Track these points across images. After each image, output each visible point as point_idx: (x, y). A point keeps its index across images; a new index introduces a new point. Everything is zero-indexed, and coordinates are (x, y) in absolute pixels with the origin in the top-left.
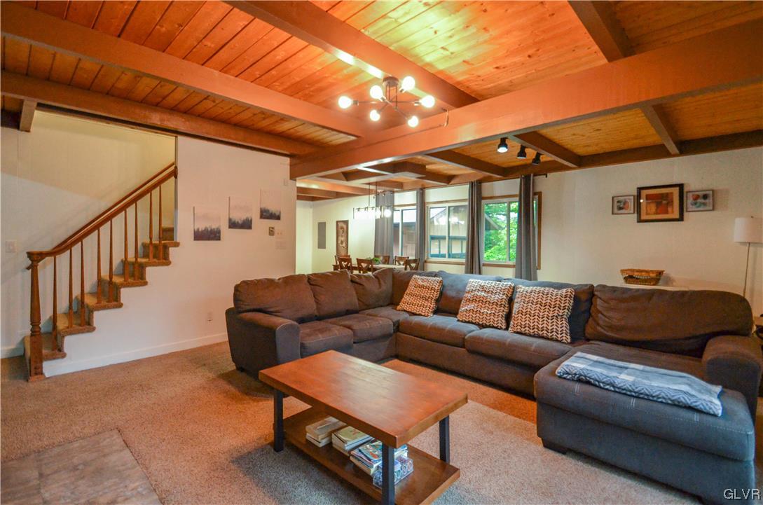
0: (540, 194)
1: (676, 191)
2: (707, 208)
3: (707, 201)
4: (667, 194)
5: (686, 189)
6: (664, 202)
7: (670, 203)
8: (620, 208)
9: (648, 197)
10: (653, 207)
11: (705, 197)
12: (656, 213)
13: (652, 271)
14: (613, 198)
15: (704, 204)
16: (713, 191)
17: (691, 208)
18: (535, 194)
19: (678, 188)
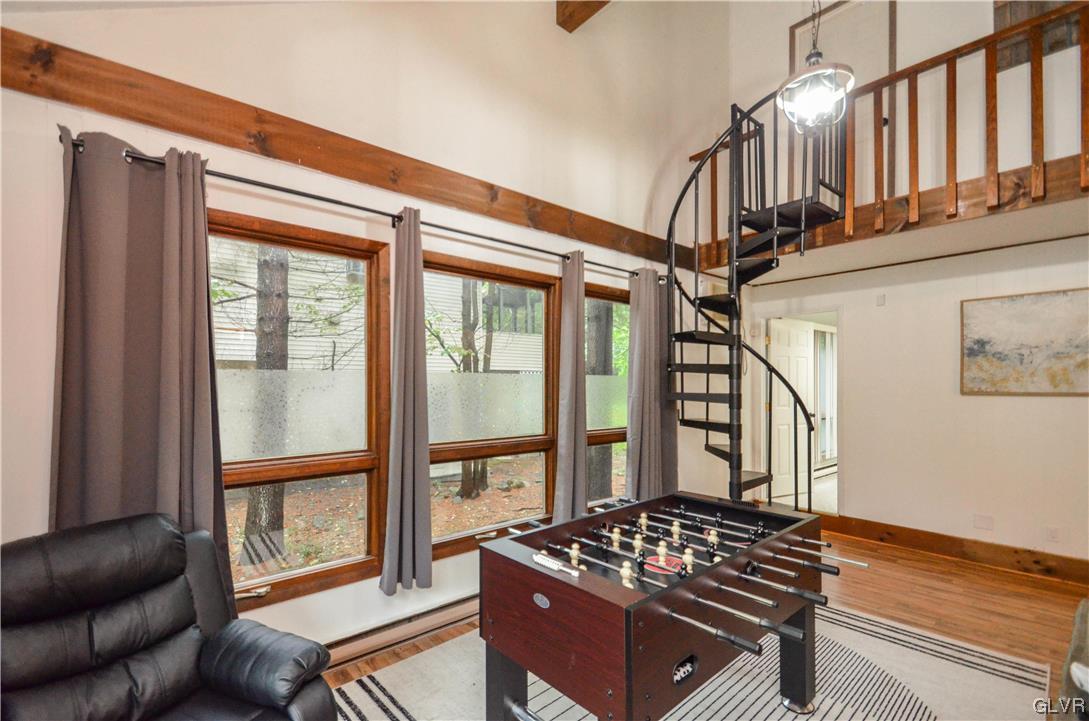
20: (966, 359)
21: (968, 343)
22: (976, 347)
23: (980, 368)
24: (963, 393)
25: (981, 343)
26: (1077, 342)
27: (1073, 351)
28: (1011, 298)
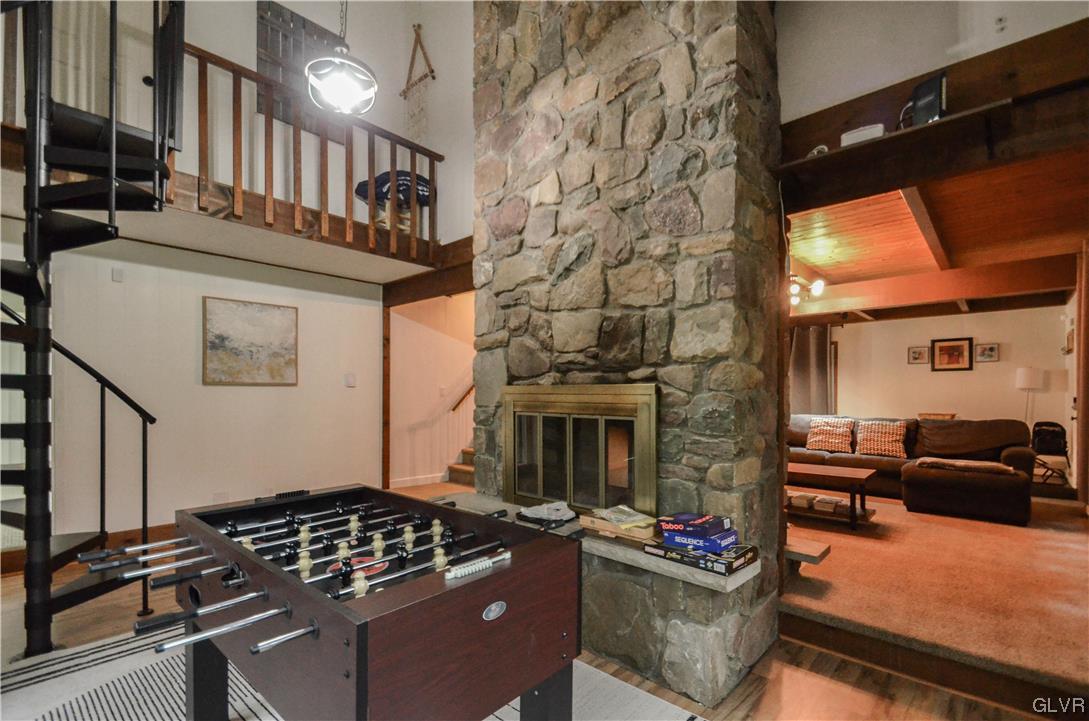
0: (835, 344)
1: (966, 344)
2: (993, 359)
3: (993, 353)
4: (958, 347)
5: (975, 343)
6: (956, 353)
7: (961, 354)
8: (916, 359)
9: (941, 349)
10: (946, 358)
11: (991, 349)
12: (948, 363)
13: (947, 415)
14: (909, 349)
15: (991, 356)
16: (999, 345)
17: (979, 358)
18: (832, 343)
19: (967, 342)
20: (209, 351)
21: (210, 337)
22: (217, 341)
23: (220, 360)
24: (205, 383)
25: (222, 338)
26: (285, 346)
27: (284, 352)
28: (245, 303)
